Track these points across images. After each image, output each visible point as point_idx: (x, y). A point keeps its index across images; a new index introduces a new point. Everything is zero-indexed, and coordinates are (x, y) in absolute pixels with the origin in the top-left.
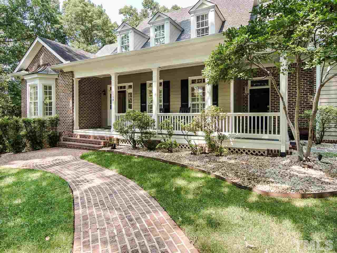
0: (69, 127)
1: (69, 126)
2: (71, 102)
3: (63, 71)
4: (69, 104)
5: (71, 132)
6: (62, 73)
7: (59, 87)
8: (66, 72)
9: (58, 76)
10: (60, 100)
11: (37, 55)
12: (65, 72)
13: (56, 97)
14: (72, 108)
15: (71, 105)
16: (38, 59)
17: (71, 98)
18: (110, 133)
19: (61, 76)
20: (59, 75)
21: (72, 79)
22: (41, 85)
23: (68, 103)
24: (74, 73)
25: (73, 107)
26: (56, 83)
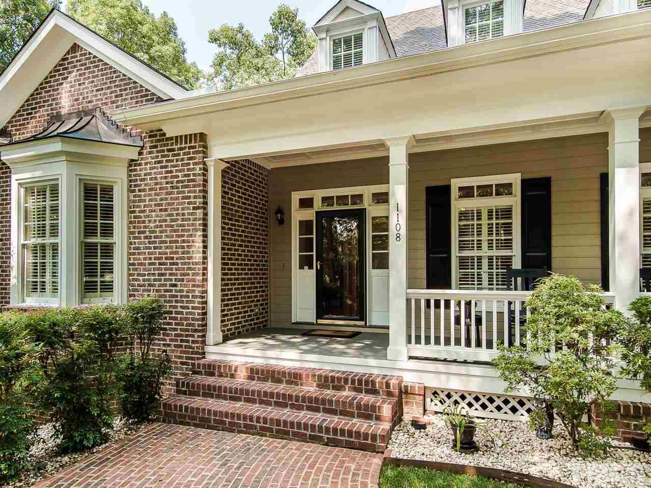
0: (187, 336)
1: (187, 330)
2: (199, 245)
3: (164, 134)
4: (188, 252)
5: (197, 353)
6: (159, 141)
7: (144, 190)
8: (178, 139)
9: (140, 154)
10: (146, 237)
11: (46, 81)
12: (171, 138)
13: (129, 228)
14: (201, 266)
15: (198, 257)
16: (50, 96)
17: (196, 230)
18: (383, 363)
19: (150, 153)
20: (142, 148)
21: (204, 163)
22: (75, 182)
23: (183, 247)
24: (212, 142)
25: (204, 263)
26: (130, 176)
